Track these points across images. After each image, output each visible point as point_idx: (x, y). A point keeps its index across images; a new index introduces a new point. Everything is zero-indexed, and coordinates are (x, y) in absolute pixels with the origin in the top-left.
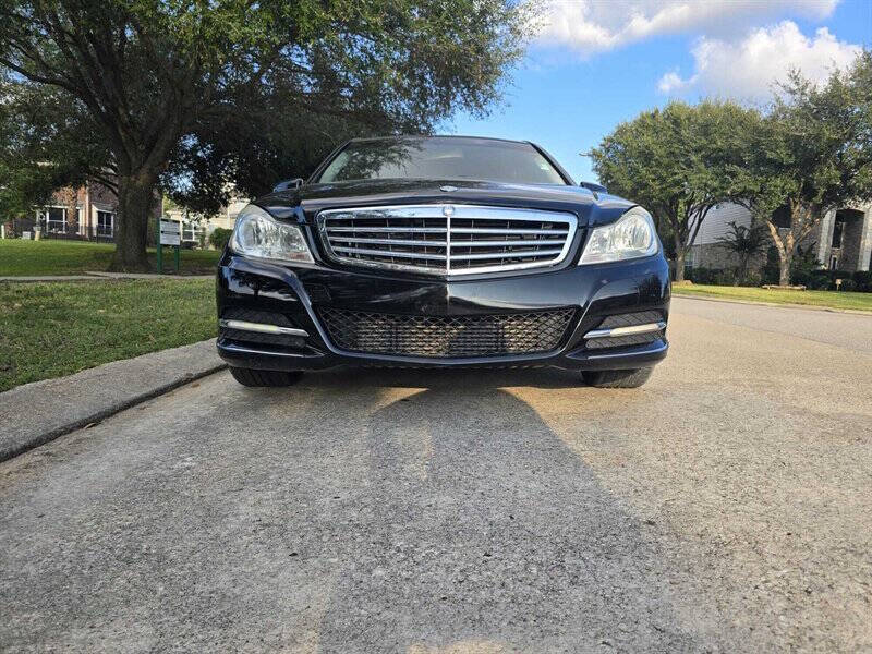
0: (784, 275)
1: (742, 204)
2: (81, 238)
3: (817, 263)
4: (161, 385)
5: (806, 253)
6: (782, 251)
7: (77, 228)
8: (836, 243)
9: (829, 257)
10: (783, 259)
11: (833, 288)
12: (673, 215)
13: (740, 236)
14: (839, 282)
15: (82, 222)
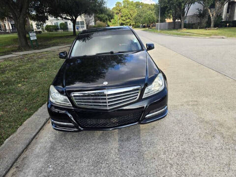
0: (212, 25)
1: (200, 3)
2: (8, 33)
3: (222, 19)
4: (40, 127)
5: (219, 16)
6: (212, 17)
7: (6, 30)
8: (228, 12)
9: (226, 16)
10: (212, 20)
11: (226, 26)
12: (180, 8)
13: (200, 13)
14: (228, 24)
15: (7, 28)
